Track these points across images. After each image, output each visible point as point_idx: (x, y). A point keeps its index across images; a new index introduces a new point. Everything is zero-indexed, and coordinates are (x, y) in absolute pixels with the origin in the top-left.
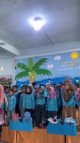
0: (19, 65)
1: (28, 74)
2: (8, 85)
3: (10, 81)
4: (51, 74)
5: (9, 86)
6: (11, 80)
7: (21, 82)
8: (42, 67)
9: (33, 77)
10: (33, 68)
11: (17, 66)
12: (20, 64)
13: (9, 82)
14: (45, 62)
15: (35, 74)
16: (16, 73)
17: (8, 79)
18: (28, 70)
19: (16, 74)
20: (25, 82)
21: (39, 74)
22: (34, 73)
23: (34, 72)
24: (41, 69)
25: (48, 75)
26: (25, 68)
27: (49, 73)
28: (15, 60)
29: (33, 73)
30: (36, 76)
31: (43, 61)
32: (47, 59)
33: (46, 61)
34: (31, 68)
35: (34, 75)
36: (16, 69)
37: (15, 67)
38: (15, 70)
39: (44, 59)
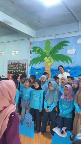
0: (35, 49)
1: (44, 60)
2: (22, 71)
3: (25, 67)
4: (71, 62)
5: (23, 72)
6: (25, 65)
7: (36, 68)
8: (60, 52)
9: (50, 64)
10: (51, 53)
11: (33, 49)
12: (36, 47)
13: (24, 68)
14: (65, 45)
15: (52, 60)
16: (31, 57)
17: (23, 64)
18: (44, 55)
19: (31, 59)
20: (40, 69)
21: (57, 60)
22: (51, 59)
23: (51, 58)
24: (59, 54)
25: (67, 62)
26: (41, 52)
27: (68, 60)
28: (31, 43)
29: (49, 59)
30: (53, 63)
31: (63, 44)
32: (67, 42)
33: (67, 44)
34: (48, 52)
35: (50, 62)
36: (31, 53)
37: (31, 50)
38: (30, 55)
39: (65, 42)
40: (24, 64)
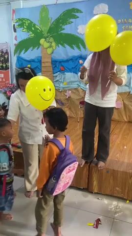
0: (22, 23)
1: (39, 45)
2: (2, 63)
3: (6, 56)
4: (84, 46)
5: (4, 65)
6: (7, 53)
7: (28, 59)
8: (67, 29)
9: (49, 51)
10: (50, 31)
11: (17, 24)
12: (24, 19)
13: (5, 58)
14: (75, 17)
15: (54, 44)
16: (16, 39)
17: (2, 52)
18: (39, 35)
19: (16, 42)
20: (33, 61)
21: (62, 45)
22: (51, 43)
23: (52, 39)
24: (64, 34)
25: (79, 48)
26: (33, 29)
27: (80, 45)
28: (14, 11)
29: (48, 42)
30: (54, 48)
31: (70, 14)
32: (78, 11)
33: (77, 14)
34: (45, 29)
35: (51, 47)
36: (15, 31)
37: (14, 25)
38: (14, 34)
39: (74, 10)
40: (5, 52)
